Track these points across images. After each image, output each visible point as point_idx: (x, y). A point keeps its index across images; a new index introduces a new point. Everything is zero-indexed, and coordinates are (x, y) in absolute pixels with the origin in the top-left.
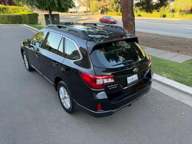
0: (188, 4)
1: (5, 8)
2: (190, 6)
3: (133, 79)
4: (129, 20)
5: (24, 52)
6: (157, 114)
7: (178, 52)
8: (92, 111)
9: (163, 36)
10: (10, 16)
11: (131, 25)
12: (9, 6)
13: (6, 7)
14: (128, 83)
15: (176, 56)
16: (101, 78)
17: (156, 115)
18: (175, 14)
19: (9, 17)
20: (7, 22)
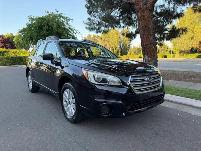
0: (188, 44)
1: (5, 52)
2: (190, 47)
4: (151, 44)
10: (9, 57)
11: (153, 50)
12: (10, 50)
13: (7, 50)
18: (175, 55)
20: (6, 64)
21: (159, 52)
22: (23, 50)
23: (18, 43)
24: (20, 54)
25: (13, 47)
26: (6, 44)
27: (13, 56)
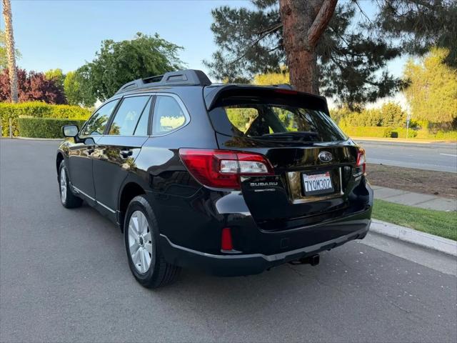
0: (445, 109)
1: (46, 109)
2: (450, 115)
3: (318, 184)
5: (63, 161)
6: (396, 302)
7: (436, 194)
8: (206, 254)
9: (395, 168)
10: (52, 121)
12: (54, 105)
13: (49, 106)
14: (307, 190)
15: (431, 200)
16: (234, 156)
17: (392, 304)
18: (418, 132)
19: (50, 123)
20: (44, 135)
21: (382, 124)
22: (82, 105)
23: (71, 90)
24: (74, 116)
25: (60, 100)
26: (47, 94)
27: (59, 118)
